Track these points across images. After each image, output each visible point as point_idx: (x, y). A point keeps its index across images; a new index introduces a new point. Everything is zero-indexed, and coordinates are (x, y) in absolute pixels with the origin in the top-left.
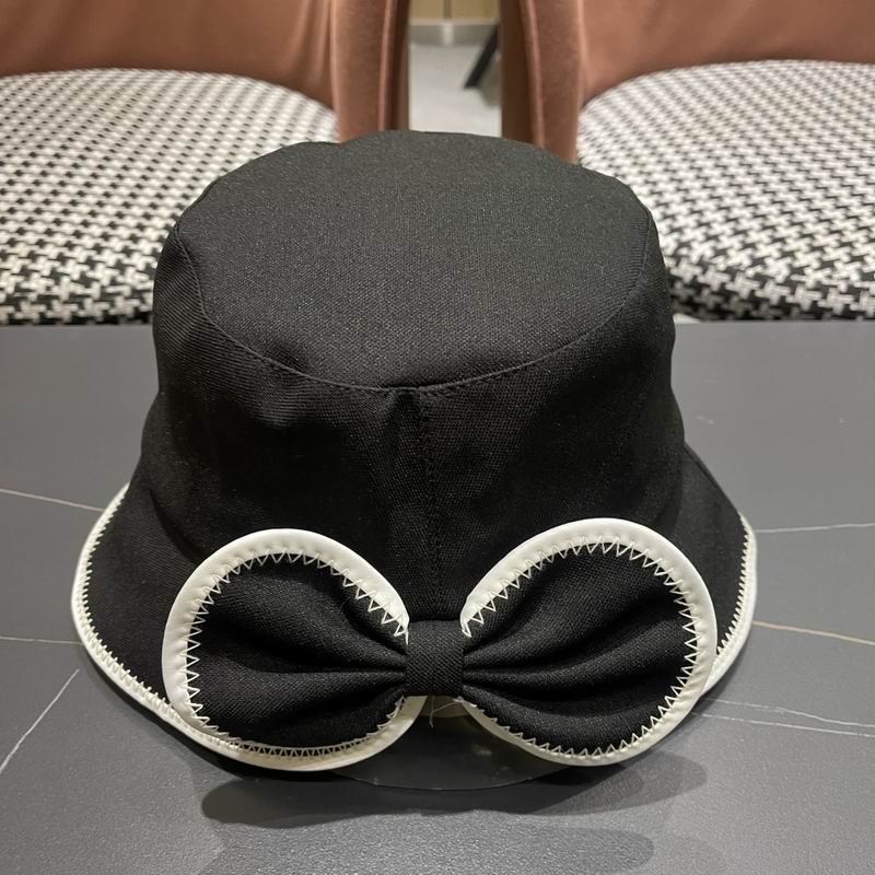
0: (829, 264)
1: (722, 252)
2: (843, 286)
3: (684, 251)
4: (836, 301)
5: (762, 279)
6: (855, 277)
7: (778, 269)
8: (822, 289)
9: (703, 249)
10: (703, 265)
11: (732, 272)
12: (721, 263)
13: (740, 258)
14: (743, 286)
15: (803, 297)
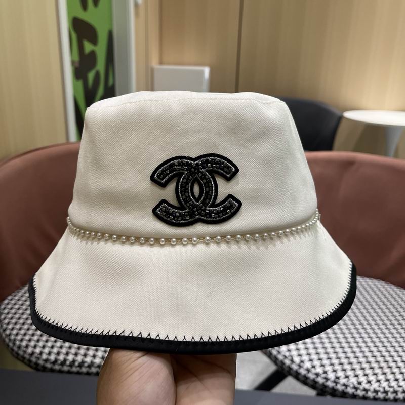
0: (347, 377)
1: (314, 367)
2: (352, 386)
3: (302, 364)
4: (350, 390)
5: (327, 379)
6: (356, 383)
7: (331, 376)
8: (346, 386)
9: (308, 365)
10: (308, 370)
11: (317, 375)
12: (313, 370)
13: (319, 370)
14: (320, 380)
15: (340, 387)
